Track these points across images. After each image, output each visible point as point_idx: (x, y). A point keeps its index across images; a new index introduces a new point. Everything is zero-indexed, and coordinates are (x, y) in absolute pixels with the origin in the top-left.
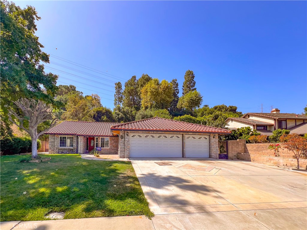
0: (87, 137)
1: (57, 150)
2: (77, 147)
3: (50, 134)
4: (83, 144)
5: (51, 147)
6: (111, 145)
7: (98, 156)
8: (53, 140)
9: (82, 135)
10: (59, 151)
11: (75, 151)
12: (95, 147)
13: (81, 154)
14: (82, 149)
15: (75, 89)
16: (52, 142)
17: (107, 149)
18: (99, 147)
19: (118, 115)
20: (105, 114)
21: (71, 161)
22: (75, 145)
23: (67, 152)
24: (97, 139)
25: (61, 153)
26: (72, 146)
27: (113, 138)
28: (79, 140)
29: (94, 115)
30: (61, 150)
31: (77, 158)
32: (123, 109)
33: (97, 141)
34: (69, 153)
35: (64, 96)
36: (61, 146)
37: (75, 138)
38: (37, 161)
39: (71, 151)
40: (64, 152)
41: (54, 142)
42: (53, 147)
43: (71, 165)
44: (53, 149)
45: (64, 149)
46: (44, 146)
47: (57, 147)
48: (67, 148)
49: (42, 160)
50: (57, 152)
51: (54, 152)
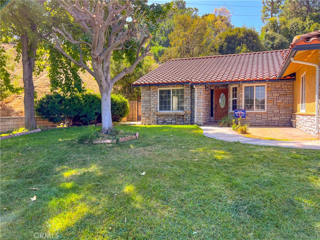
0: (212, 88)
1: (155, 116)
2: (192, 109)
3: (142, 85)
4: (203, 102)
5: (146, 112)
6: (272, 104)
7: (244, 132)
8: (147, 98)
9: (202, 83)
10: (159, 118)
11: (188, 117)
12: (231, 110)
13: (200, 125)
14: (202, 114)
15: (184, 6)
16: (145, 102)
17: (261, 114)
18: (240, 110)
19: (273, 39)
20: (245, 40)
21: (180, 142)
22: (187, 105)
23: (173, 121)
24: (235, 89)
25: (162, 124)
26: (182, 109)
27: (278, 85)
28: (196, 95)
29: (221, 47)
30: (162, 118)
31: (195, 134)
32: (284, 24)
33: (235, 95)
34: (176, 124)
35: (166, 22)
36: (161, 109)
37: (187, 91)
38: (109, 141)
39: (180, 119)
40: (167, 122)
41: (149, 102)
42: (148, 112)
43: (183, 159)
44: (149, 115)
45: (168, 115)
46: (135, 111)
47: (155, 111)
48: (171, 113)
49: (118, 139)
50: (154, 122)
51: (149, 120)
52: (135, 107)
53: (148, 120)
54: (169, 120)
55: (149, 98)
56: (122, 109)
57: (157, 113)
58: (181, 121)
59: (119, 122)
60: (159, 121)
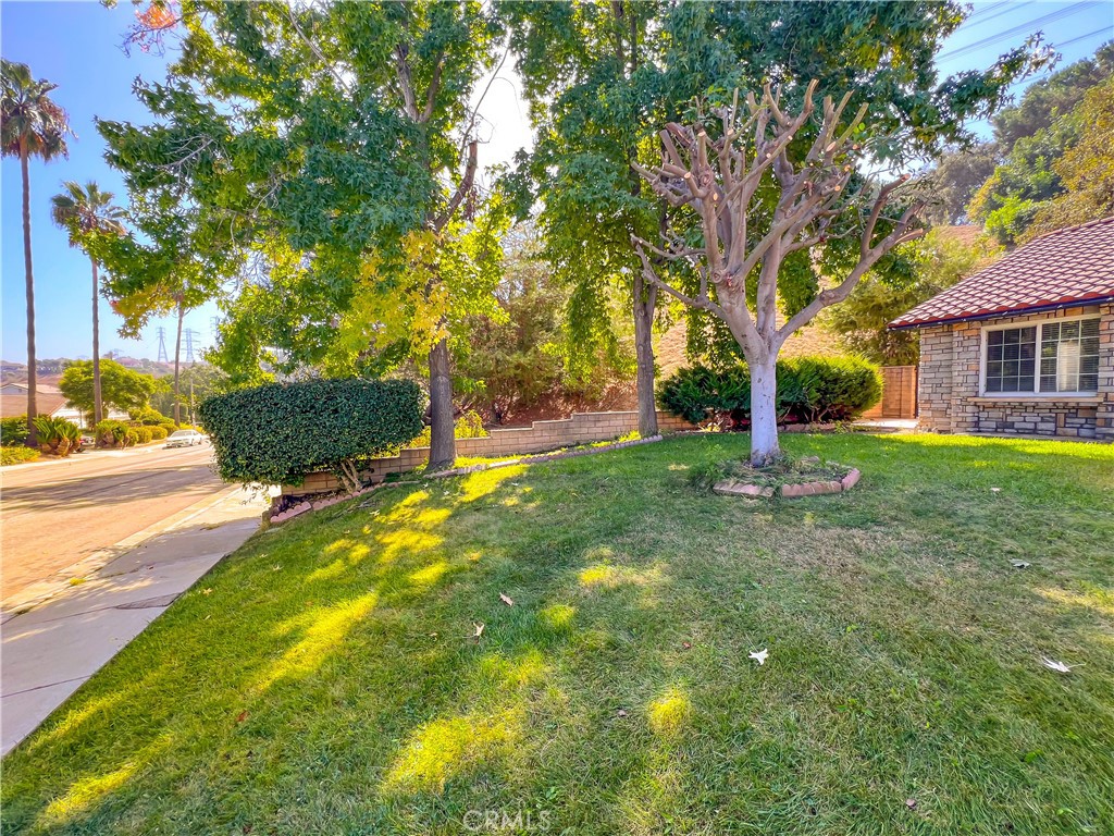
1: (969, 409)
3: (923, 323)
5: (933, 397)
8: (938, 357)
10: (983, 415)
16: (936, 368)
22: (1112, 374)
23: (1041, 426)
25: (995, 433)
30: (995, 414)
34: (1059, 436)
36: (993, 387)
38: (752, 490)
39: (1076, 420)
40: (1016, 425)
41: (947, 370)
42: (944, 397)
43: (979, 640)
44: (945, 406)
45: (1022, 407)
46: (910, 391)
47: (966, 394)
48: (1037, 400)
49: (778, 488)
50: (965, 425)
51: (948, 420)
52: (909, 381)
53: (942, 420)
54: (1025, 421)
55: (947, 357)
56: (860, 389)
57: (976, 399)
58: (1082, 427)
59: (851, 420)
60: (981, 424)
